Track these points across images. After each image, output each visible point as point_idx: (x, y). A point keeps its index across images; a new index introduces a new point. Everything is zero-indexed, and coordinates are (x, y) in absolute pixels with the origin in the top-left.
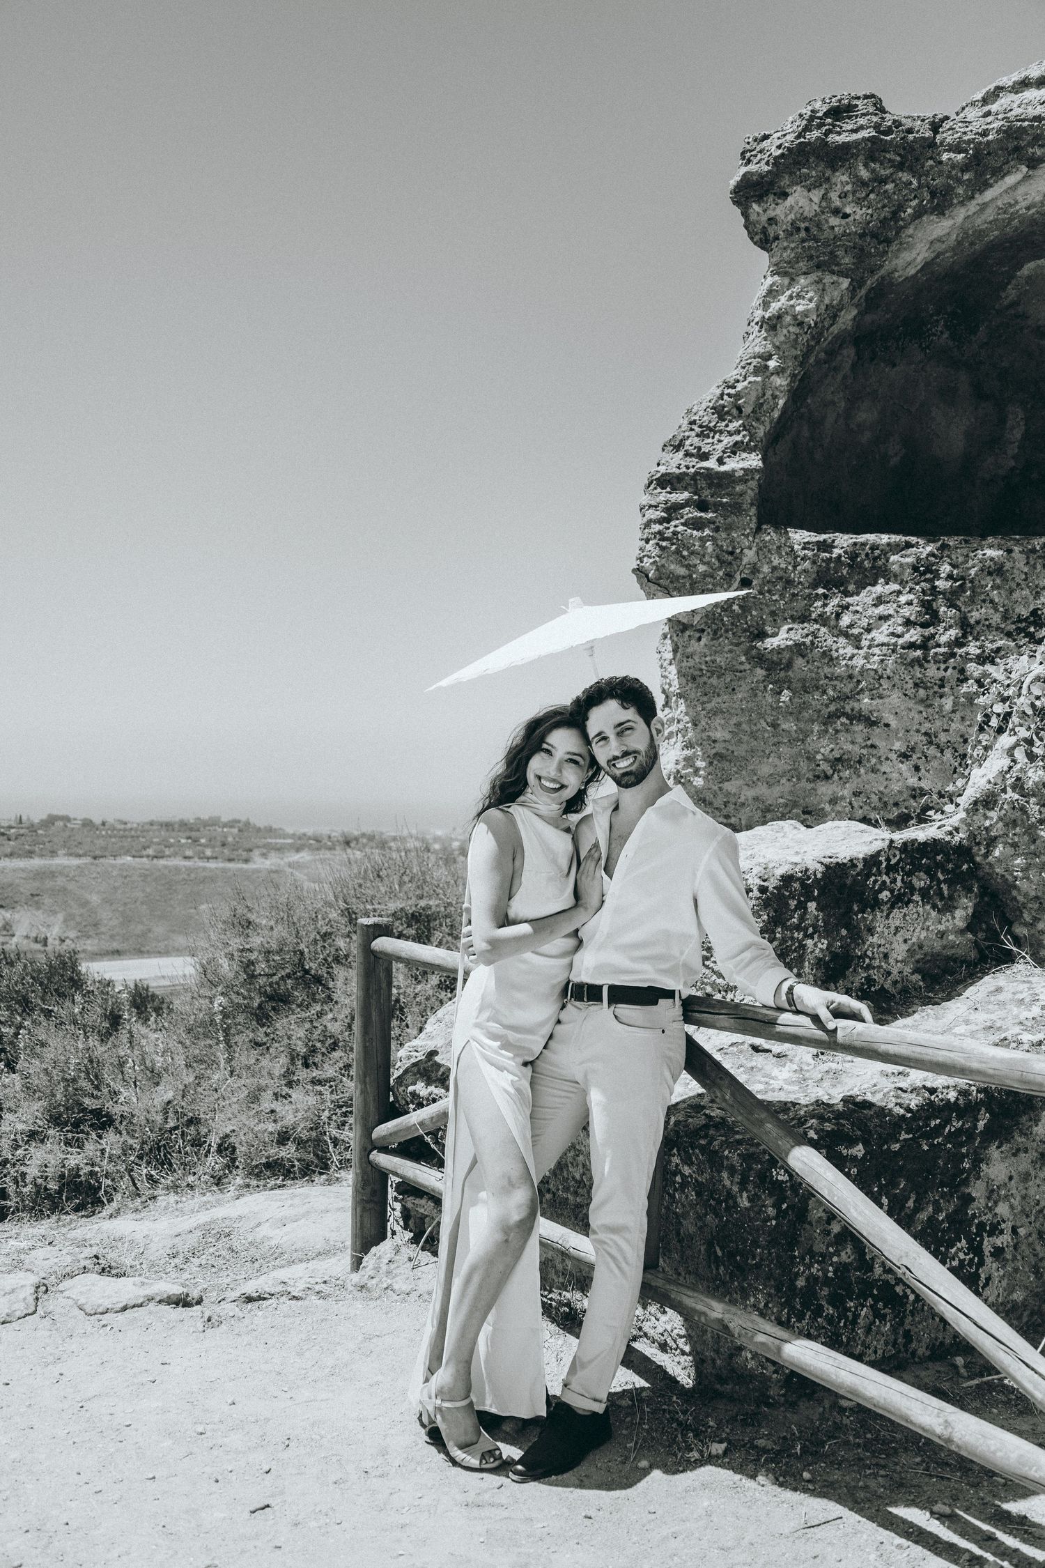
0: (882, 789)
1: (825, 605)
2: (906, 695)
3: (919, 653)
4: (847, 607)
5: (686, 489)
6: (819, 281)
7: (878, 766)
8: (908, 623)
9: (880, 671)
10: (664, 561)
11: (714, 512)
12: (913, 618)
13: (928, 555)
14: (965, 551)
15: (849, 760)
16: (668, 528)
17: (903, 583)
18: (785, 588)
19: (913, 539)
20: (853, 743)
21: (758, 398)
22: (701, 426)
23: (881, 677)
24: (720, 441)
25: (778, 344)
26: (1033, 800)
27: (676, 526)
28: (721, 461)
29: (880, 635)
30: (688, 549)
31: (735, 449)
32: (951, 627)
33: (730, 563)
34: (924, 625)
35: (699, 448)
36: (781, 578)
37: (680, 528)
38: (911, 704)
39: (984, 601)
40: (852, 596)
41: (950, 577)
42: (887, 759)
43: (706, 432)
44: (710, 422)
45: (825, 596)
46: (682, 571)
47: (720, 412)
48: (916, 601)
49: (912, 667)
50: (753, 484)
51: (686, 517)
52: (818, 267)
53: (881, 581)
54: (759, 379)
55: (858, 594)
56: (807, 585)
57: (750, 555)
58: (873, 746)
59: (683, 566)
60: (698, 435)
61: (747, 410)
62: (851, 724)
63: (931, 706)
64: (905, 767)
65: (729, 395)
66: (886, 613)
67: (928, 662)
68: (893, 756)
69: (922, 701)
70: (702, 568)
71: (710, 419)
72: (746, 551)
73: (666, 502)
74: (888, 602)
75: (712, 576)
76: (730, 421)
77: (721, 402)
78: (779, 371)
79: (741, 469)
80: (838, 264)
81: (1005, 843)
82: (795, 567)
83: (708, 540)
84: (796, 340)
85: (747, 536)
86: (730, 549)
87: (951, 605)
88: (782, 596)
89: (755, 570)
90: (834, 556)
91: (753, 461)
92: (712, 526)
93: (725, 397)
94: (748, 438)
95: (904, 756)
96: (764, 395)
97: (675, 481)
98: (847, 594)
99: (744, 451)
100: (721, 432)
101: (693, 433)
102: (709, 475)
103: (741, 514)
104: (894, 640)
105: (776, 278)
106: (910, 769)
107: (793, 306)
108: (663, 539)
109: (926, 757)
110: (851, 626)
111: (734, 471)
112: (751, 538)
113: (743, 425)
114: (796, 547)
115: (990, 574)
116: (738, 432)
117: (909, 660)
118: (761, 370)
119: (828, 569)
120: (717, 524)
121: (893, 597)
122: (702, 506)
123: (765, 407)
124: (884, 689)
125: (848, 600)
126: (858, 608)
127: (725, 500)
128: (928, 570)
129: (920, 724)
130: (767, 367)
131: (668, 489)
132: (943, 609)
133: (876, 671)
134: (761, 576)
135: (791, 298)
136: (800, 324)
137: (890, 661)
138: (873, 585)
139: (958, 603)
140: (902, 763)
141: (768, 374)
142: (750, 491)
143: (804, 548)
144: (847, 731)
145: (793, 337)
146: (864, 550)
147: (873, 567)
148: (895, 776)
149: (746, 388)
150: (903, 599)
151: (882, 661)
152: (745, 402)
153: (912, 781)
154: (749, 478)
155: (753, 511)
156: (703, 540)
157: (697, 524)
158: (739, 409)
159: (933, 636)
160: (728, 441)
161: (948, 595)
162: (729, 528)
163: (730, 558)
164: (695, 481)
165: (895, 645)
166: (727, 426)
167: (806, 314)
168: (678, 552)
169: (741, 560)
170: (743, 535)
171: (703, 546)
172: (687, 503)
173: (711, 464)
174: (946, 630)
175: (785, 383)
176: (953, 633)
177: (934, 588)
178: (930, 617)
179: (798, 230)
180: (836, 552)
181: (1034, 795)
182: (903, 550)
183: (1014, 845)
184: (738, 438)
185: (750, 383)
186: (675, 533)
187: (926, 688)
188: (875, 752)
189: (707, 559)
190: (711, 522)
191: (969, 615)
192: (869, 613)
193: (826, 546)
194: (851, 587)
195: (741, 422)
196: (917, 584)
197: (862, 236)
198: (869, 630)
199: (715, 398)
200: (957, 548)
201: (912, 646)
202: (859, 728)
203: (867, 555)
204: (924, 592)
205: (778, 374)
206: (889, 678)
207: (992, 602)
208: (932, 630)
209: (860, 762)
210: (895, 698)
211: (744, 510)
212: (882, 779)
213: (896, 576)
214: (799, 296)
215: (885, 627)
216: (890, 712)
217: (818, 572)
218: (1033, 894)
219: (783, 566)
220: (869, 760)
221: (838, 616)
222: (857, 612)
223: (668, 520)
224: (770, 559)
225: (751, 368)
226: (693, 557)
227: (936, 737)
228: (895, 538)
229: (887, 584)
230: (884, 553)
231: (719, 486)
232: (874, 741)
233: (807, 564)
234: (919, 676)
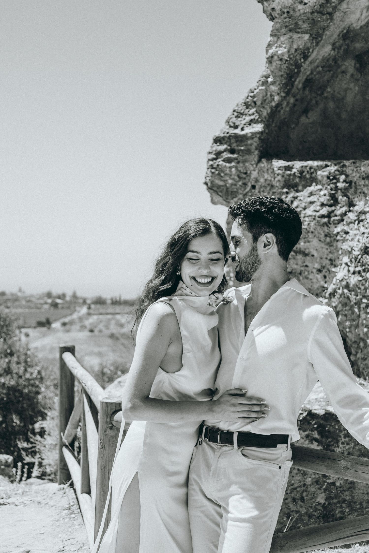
0: (310, 287)
1: (286, 197)
2: (320, 241)
3: (326, 220)
4: (296, 198)
5: (226, 143)
6: (291, 37)
7: (308, 276)
8: (323, 205)
9: (308, 229)
10: (213, 179)
11: (237, 154)
12: (325, 203)
13: (335, 171)
14: (352, 168)
15: (295, 273)
16: (215, 163)
17: (323, 185)
18: (270, 189)
19: (329, 163)
20: (297, 264)
21: (263, 97)
22: (237, 112)
23: (309, 232)
24: (244, 119)
25: (272, 70)
26: (353, 293)
27: (220, 162)
28: (242, 129)
29: (309, 212)
30: (223, 172)
31: (251, 122)
32: (343, 206)
33: (245, 178)
34: (331, 206)
35: (234, 123)
36: (269, 185)
37: (221, 163)
38: (322, 245)
39: (360, 193)
40: (300, 192)
41: (345, 181)
42: (312, 272)
43: (240, 115)
44: (241, 110)
45: (287, 193)
46: (221, 183)
47: (247, 105)
48: (327, 194)
49: (324, 226)
50: (256, 139)
51: (224, 157)
52: (290, 30)
53: (314, 184)
54: (263, 88)
55: (302, 191)
56: (280, 187)
57: (254, 174)
58: (307, 266)
59: (221, 181)
60: (236, 117)
61: (259, 103)
62: (296, 255)
63: (332, 246)
64: (319, 276)
65: (251, 97)
66: (313, 200)
67: (330, 224)
68: (315, 271)
69: (328, 244)
70: (230, 181)
71: (242, 108)
72: (253, 172)
73: (216, 150)
74: (315, 195)
75: (235, 185)
76: (251, 109)
77: (248, 100)
78: (273, 83)
79: (251, 133)
80: (300, 28)
81: (342, 315)
82: (274, 179)
83: (233, 168)
84: (280, 67)
85: (252, 165)
86: (245, 171)
87: (345, 195)
88: (269, 193)
89: (257, 181)
90: (292, 172)
91: (258, 128)
92: (236, 161)
93: (249, 98)
94: (257, 117)
95: (320, 271)
96: (267, 95)
97: (222, 140)
98: (297, 191)
99: (255, 123)
100: (246, 115)
101: (234, 116)
102: (236, 136)
103: (251, 154)
104: (314, 213)
105: (271, 38)
106: (321, 277)
107: (277, 51)
108: (213, 168)
109: (329, 271)
110: (297, 207)
111: (247, 134)
112: (255, 166)
113: (256, 111)
114: (275, 169)
115: (363, 179)
116: (253, 114)
117: (321, 223)
118: (265, 83)
119: (289, 179)
120: (239, 160)
121: (317, 193)
122: (232, 151)
123: (267, 101)
124: (310, 238)
125: (298, 194)
126: (302, 198)
127: (242, 148)
128: (335, 178)
129: (327, 255)
130: (267, 82)
131: (218, 144)
132: (340, 197)
133: (306, 229)
134: (260, 184)
135: (277, 47)
136: (281, 60)
137: (312, 224)
138: (310, 186)
139: (348, 194)
140: (318, 274)
141: (268, 85)
142: (255, 142)
143: (279, 170)
144: (294, 259)
145: (279, 66)
146: (306, 169)
147: (311, 177)
148: (315, 280)
149: (257, 92)
150: (322, 193)
151: (309, 224)
152: (257, 99)
153: (322, 283)
154: (254, 136)
155: (257, 152)
156: (230, 168)
157: (229, 160)
158: (255, 103)
159: (333, 211)
160: (248, 119)
161: (343, 191)
162: (244, 161)
163: (244, 176)
164: (230, 139)
165: (315, 216)
166: (249, 111)
167: (283, 54)
168: (219, 174)
169: (250, 176)
170: (251, 164)
171: (230, 171)
172: (225, 150)
173: (238, 131)
174: (341, 207)
175: (276, 89)
176: (344, 209)
177: (336, 187)
178: (334, 201)
179: (284, 13)
180: (294, 170)
181: (353, 291)
182: (324, 168)
183: (346, 315)
184: (252, 117)
185: (260, 90)
186: (218, 165)
187: (330, 237)
188: (307, 268)
189: (233, 177)
190: (236, 159)
191: (353, 200)
192: (305, 200)
193: (288, 168)
194: (300, 188)
195: (255, 109)
196: (329, 185)
197: (312, 13)
198: (305, 209)
199: (245, 98)
200: (349, 166)
201: (323, 216)
202: (299, 257)
203: (308, 172)
204: (331, 189)
205: (273, 84)
206: (312, 232)
207: (364, 193)
208: (333, 208)
209: (300, 274)
210: (315, 242)
211: (253, 152)
212: (310, 282)
213: (320, 181)
214: (280, 46)
215: (312, 207)
216: (314, 249)
217: (285, 181)
218: (353, 340)
219: (269, 178)
220: (304, 273)
221: (292, 202)
222: (300, 200)
223: (216, 159)
224: (264, 175)
225: (261, 83)
226: (226, 176)
227: (335, 261)
228: (320, 163)
229: (316, 185)
230: (316, 170)
231: (241, 141)
232: (307, 263)
233: (279, 177)
234: (327, 231)
